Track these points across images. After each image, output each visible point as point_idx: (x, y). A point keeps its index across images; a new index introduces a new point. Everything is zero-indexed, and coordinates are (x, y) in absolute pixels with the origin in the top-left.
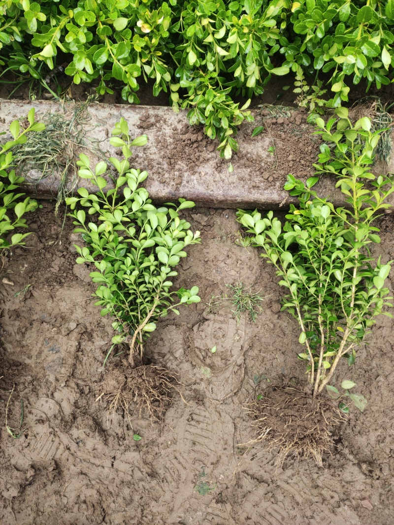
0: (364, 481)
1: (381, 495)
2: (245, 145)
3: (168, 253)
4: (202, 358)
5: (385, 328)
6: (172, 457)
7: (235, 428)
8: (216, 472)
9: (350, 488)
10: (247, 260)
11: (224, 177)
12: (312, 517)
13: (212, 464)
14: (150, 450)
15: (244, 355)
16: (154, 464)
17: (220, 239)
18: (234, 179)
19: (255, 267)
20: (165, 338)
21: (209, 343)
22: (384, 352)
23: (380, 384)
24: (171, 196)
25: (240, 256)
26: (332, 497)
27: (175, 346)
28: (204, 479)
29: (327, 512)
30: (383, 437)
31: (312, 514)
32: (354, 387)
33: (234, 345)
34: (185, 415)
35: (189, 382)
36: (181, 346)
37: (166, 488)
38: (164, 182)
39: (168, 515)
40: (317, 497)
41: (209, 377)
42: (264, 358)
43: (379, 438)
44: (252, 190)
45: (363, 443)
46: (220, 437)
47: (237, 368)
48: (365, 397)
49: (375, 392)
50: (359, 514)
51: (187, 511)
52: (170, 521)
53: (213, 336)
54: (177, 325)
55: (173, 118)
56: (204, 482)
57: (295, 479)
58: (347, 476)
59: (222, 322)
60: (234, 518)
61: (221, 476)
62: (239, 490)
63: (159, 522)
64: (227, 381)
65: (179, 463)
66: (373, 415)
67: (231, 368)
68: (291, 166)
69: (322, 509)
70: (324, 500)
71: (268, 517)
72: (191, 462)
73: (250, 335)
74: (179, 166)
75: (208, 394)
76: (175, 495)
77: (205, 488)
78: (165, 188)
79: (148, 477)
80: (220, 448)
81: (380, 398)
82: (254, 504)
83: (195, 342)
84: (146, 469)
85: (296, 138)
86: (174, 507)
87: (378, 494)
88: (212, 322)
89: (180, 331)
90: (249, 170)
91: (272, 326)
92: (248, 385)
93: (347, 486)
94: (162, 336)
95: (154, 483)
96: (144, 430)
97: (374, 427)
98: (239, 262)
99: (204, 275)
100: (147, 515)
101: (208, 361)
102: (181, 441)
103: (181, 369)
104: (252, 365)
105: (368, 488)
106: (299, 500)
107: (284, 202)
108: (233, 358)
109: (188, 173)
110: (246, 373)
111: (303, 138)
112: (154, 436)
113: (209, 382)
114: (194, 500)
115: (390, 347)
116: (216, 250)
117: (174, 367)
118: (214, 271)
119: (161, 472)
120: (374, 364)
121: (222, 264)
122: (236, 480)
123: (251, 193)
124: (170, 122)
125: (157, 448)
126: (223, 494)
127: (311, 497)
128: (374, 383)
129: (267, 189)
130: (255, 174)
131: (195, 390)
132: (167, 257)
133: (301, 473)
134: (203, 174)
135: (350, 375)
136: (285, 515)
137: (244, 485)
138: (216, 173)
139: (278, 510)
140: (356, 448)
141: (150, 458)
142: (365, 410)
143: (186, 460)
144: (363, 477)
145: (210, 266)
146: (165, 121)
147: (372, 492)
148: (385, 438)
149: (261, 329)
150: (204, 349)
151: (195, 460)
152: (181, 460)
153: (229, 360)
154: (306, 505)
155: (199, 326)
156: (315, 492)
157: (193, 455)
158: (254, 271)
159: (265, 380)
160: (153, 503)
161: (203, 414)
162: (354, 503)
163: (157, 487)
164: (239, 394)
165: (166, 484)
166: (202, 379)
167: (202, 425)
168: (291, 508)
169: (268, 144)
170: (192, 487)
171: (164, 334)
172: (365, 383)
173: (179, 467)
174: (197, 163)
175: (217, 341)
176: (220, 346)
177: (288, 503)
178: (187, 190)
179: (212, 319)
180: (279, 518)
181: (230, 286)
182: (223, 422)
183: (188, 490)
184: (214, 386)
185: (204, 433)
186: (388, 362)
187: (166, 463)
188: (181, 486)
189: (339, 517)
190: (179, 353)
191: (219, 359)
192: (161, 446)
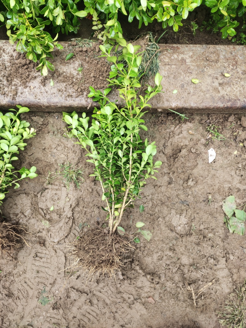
0: (150, 286)
1: (160, 293)
2: (62, 66)
3: (9, 144)
4: (43, 215)
5: (163, 187)
6: (23, 282)
7: (66, 260)
8: (53, 289)
9: (141, 291)
10: (72, 147)
11: (47, 90)
12: (116, 312)
13: (51, 284)
14: (8, 279)
15: (72, 210)
16: (10, 288)
17: (53, 133)
18: (55, 90)
19: (78, 151)
20: (17, 203)
21: (49, 204)
22: (163, 202)
23: (160, 223)
24: (10, 104)
25: (67, 145)
26: (129, 298)
27: (25, 208)
28: (45, 295)
29: (126, 308)
30: (161, 256)
31: (116, 310)
32: (144, 226)
33: (66, 204)
34: (32, 254)
35: (35, 232)
36: (29, 208)
37: (19, 303)
38: (4, 94)
39: (20, 321)
40: (120, 299)
41: (48, 227)
42: (86, 212)
43: (159, 258)
44: (67, 98)
45: (149, 262)
46: (55, 267)
47: (67, 220)
48: (151, 232)
49: (157, 228)
50: (146, 307)
51: (33, 317)
52: (21, 325)
53: (51, 199)
54: (27, 194)
55: (10, 48)
56: (45, 296)
57: (105, 289)
58: (139, 284)
59: (57, 190)
60: (65, 318)
61: (57, 291)
62: (68, 299)
63: (14, 326)
64: (61, 229)
65: (28, 285)
66: (155, 243)
67: (63, 220)
68: (93, 80)
69: (123, 306)
70: (124, 300)
71: (87, 315)
72: (36, 284)
73: (76, 197)
74: (15, 82)
75: (47, 239)
76: (25, 307)
77: (45, 300)
78: (5, 98)
79: (6, 297)
80: (56, 273)
81: (160, 232)
82: (78, 307)
83: (39, 204)
84: (5, 292)
85: (96, 61)
86: (24, 315)
87: (159, 293)
88: (51, 190)
89: (29, 197)
90: (65, 84)
91: (91, 190)
92: (75, 230)
93: (139, 290)
94: (16, 202)
95: (10, 300)
96: (4, 266)
97: (156, 251)
98: (66, 148)
99: (43, 158)
100: (6, 322)
101: (48, 216)
102: (29, 271)
103: (29, 223)
104: (78, 216)
105: (152, 290)
106: (108, 301)
107: (90, 106)
108: (65, 213)
109: (21, 87)
110: (73, 222)
111: (101, 61)
112: (10, 270)
113: (48, 231)
114: (38, 309)
115: (167, 198)
116: (50, 141)
117: (25, 222)
118: (50, 155)
119: (16, 293)
120: (157, 210)
121: (55, 151)
122: (66, 293)
123: (67, 100)
124: (8, 51)
125: (12, 277)
126: (58, 303)
127: (116, 300)
128: (156, 222)
129: (78, 97)
130: (69, 87)
131: (39, 237)
132: (8, 147)
133: (109, 285)
134: (32, 87)
135: (141, 218)
136: (98, 312)
137: (71, 296)
138: (42, 86)
139: (94, 310)
140: (145, 265)
141: (7, 284)
142: (151, 240)
143: (33, 283)
144: (149, 283)
145: (46, 152)
146: (4, 51)
147: (155, 292)
148: (163, 257)
149: (84, 192)
150: (45, 208)
151: (39, 283)
152: (30, 283)
153: (62, 215)
154: (112, 305)
155: (42, 193)
156: (119, 296)
157: (37, 280)
158: (77, 154)
159: (86, 227)
160: (10, 314)
161: (44, 252)
162: (143, 300)
163: (13, 303)
164: (69, 237)
165: (18, 301)
166: (43, 229)
167: (44, 260)
168: (103, 307)
169: (77, 66)
170: (37, 301)
171: (17, 200)
172: (150, 222)
173: (28, 288)
174: (27, 80)
175: (54, 203)
176: (56, 206)
177: (101, 304)
178: (21, 99)
179: (50, 188)
180: (95, 314)
181: (61, 165)
182: (57, 257)
183: (34, 303)
184: (52, 233)
185: (45, 265)
186: (166, 208)
187: (19, 287)
188: (29, 301)
189: (134, 310)
190: (28, 212)
191: (56, 214)
192: (15, 276)
